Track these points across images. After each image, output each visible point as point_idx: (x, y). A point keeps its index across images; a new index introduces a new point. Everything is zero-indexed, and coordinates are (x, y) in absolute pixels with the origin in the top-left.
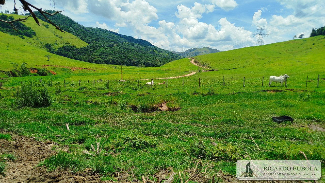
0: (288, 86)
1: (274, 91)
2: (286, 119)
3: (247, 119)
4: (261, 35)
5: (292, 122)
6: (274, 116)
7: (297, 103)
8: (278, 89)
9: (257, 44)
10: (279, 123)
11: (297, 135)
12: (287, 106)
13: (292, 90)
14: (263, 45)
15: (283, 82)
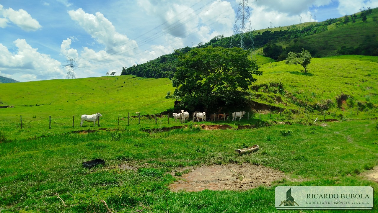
0: (101, 125)
1: (86, 131)
2: (98, 163)
3: (51, 169)
4: (71, 67)
5: (104, 165)
6: (85, 161)
7: (109, 143)
8: (90, 129)
9: (67, 77)
10: (89, 168)
11: (108, 178)
12: (99, 148)
13: (105, 129)
14: (74, 78)
15: (95, 122)
